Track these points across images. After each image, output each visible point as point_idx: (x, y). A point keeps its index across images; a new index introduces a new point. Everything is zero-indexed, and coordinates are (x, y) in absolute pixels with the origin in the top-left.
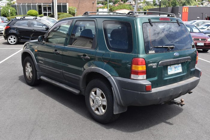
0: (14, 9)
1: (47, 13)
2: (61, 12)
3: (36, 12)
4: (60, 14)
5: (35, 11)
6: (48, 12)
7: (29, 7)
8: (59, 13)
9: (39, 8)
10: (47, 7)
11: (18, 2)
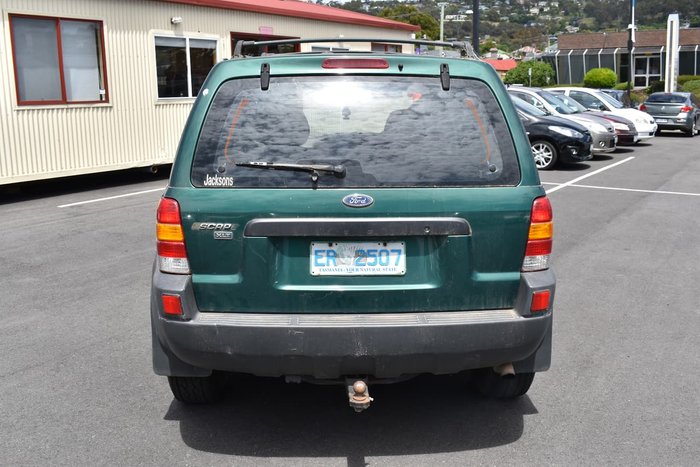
0: (548, 66)
1: (647, 76)
2: (693, 74)
3: (614, 74)
4: (686, 81)
5: (609, 72)
6: (650, 73)
7: (592, 61)
8: (684, 77)
9: (622, 64)
10: (648, 57)
11: (563, 45)
